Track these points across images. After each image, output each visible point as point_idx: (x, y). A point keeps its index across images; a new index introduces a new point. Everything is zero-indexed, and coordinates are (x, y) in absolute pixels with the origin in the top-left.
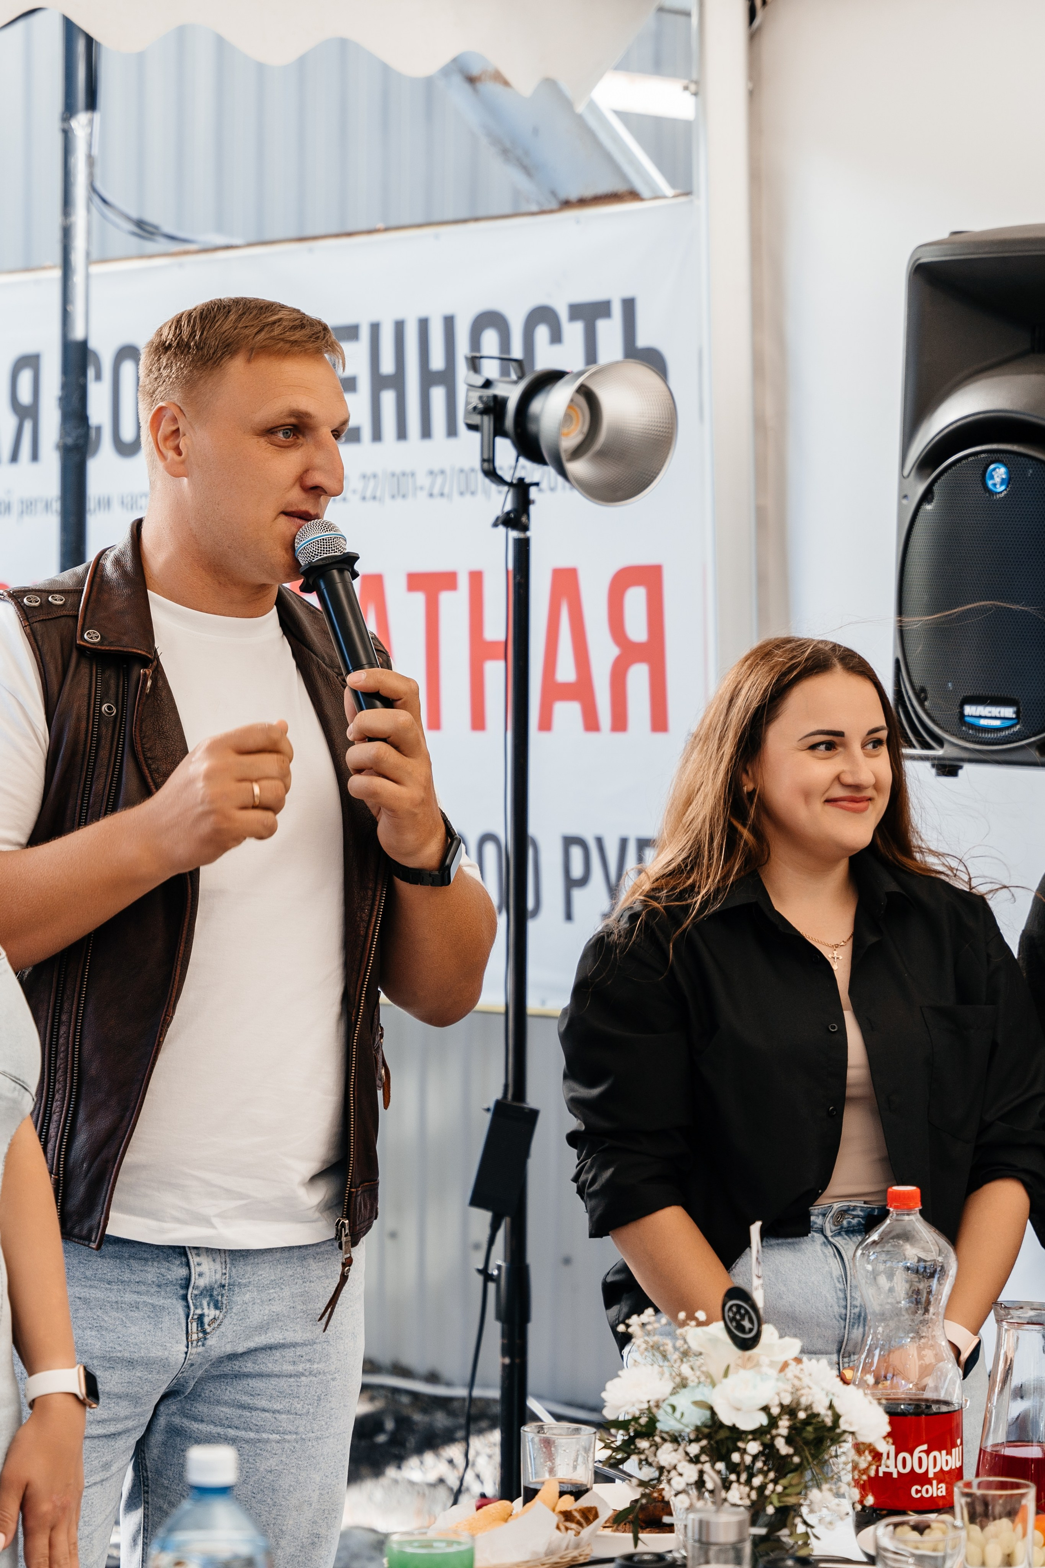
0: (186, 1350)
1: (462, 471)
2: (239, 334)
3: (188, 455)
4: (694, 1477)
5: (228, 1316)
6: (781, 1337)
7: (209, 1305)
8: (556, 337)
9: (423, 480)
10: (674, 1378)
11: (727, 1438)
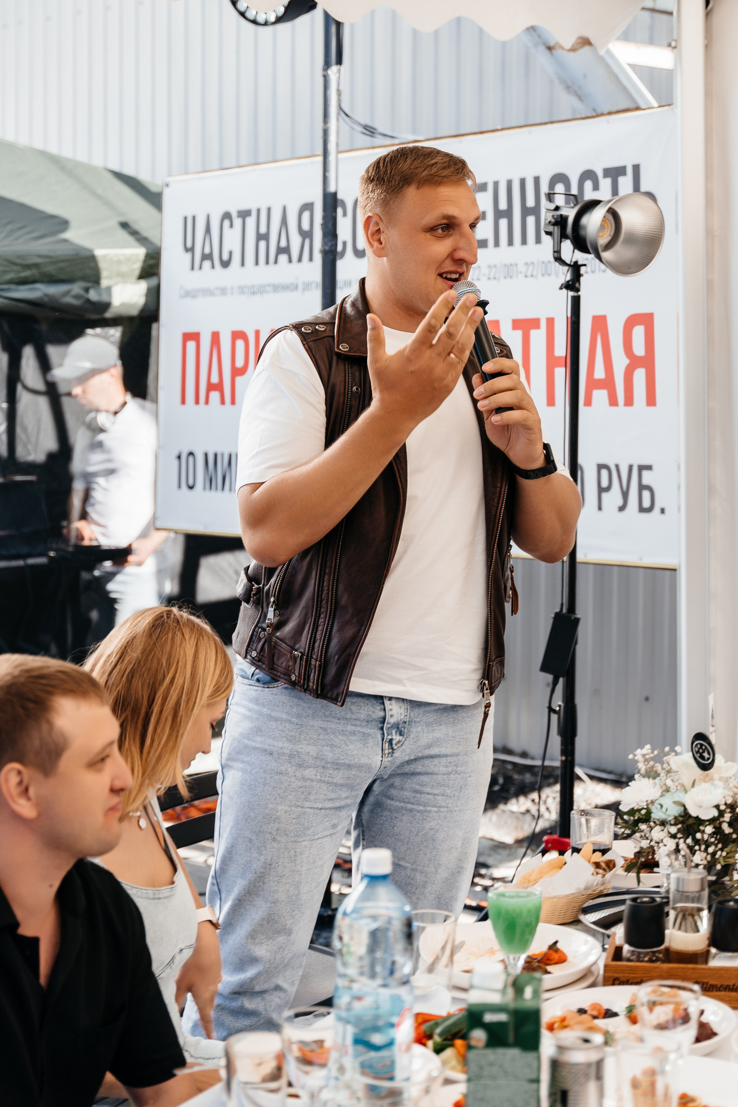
0: (381, 759)
1: (543, 262)
2: (412, 173)
3: (386, 244)
4: (674, 847)
5: (408, 740)
6: (726, 762)
7: (396, 733)
8: (596, 187)
9: (522, 268)
10: (662, 787)
11: (693, 824)
